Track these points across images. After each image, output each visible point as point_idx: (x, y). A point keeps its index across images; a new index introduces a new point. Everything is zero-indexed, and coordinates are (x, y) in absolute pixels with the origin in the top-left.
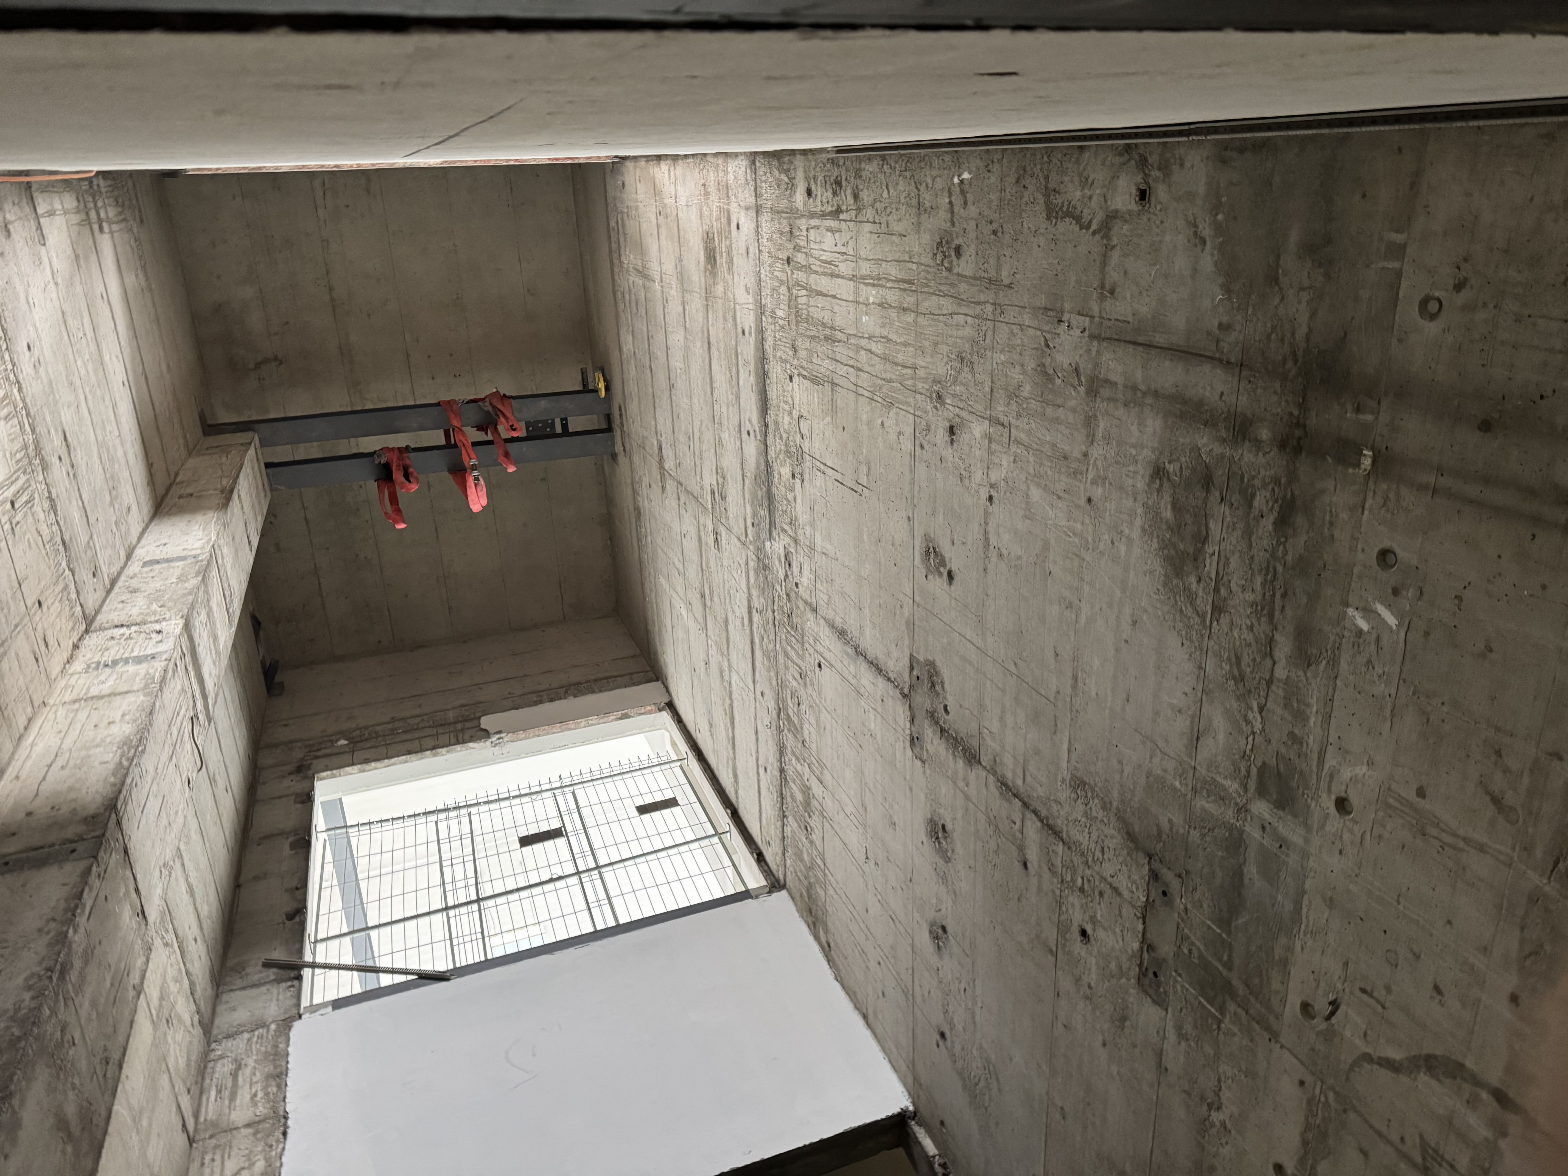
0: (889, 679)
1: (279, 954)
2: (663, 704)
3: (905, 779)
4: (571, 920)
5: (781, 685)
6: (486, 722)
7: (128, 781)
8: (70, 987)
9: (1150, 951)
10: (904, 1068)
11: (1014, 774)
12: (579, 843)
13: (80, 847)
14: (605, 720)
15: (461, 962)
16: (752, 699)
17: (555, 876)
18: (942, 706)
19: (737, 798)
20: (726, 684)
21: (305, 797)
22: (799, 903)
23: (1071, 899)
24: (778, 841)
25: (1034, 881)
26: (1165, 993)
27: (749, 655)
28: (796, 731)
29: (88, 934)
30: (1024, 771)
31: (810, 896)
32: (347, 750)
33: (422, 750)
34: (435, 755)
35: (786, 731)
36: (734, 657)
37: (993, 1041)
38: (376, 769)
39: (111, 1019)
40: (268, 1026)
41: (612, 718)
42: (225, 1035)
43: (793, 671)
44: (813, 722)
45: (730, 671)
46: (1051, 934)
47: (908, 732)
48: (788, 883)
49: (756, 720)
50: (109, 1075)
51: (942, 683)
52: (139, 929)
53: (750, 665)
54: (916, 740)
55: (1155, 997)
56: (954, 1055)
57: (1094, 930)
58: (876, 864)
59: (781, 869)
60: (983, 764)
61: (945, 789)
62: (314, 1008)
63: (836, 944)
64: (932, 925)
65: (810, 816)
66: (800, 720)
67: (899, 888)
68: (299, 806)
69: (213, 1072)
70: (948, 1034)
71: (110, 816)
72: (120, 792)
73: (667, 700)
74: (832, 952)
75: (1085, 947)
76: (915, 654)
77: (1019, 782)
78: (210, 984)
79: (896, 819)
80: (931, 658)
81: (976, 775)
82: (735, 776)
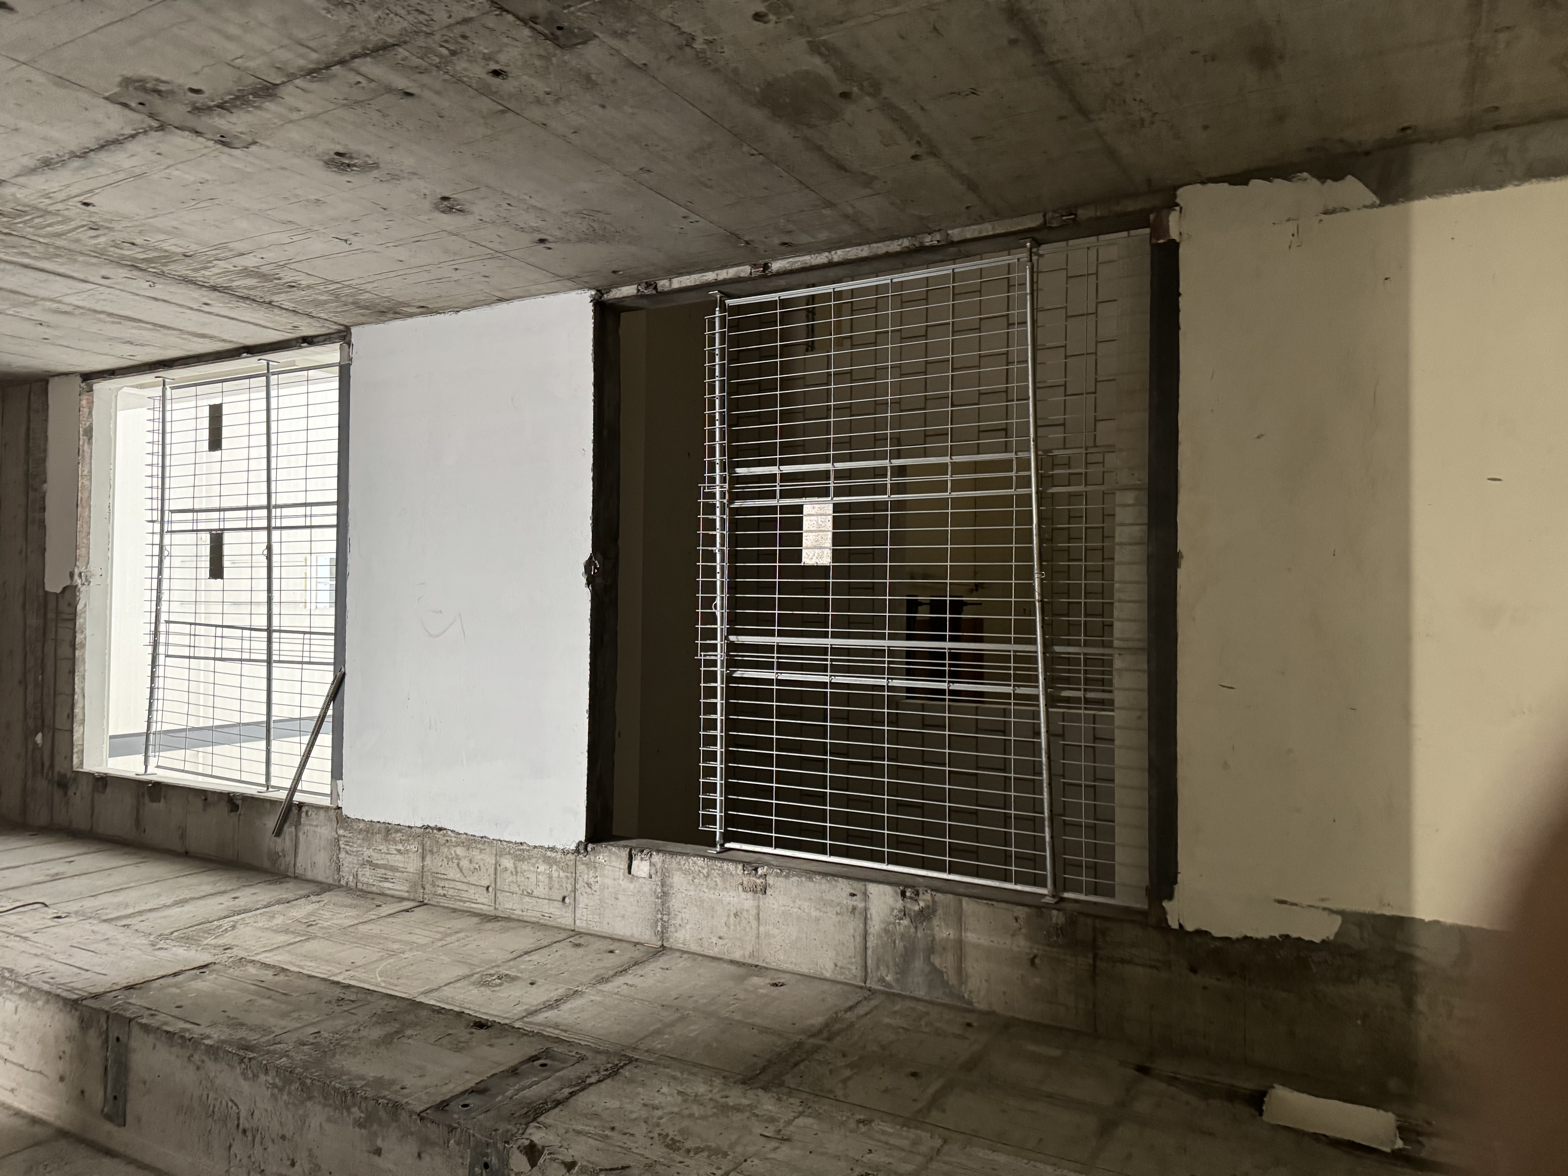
0: (133, 136)
1: (271, 822)
2: (83, 385)
3: (269, 169)
4: (317, 547)
5: (100, 254)
6: (53, 585)
7: (46, 987)
8: (263, 1040)
9: (538, 21)
10: (557, 284)
11: (302, 56)
12: (234, 520)
13: (114, 1033)
14: (87, 455)
15: (330, 657)
16: (109, 290)
17: (266, 552)
18: (190, 94)
19: (231, 342)
20: (77, 312)
21: (100, 783)
22: (370, 320)
23: (458, 68)
24: (296, 318)
25: (427, 94)
26: (580, 29)
27: (44, 276)
28: (168, 258)
29: (213, 1025)
30: (303, 45)
31: (366, 308)
32: (50, 734)
33: (73, 660)
34: (83, 646)
35: (165, 269)
36: (42, 293)
37: (564, 200)
38: (84, 707)
39: (303, 998)
40: (339, 836)
41: (86, 447)
42: (336, 873)
43: (85, 236)
44: (163, 237)
45: (59, 302)
46: (485, 104)
47: (211, 143)
48: (344, 323)
49: (138, 295)
50: (353, 998)
51: (157, 80)
52: (218, 971)
53: (58, 278)
54: (223, 139)
55: (580, 41)
56: (563, 238)
57: (497, 62)
58: (355, 234)
59: (327, 324)
60: (278, 82)
61: (295, 134)
62: (334, 794)
63: (423, 300)
64: (436, 207)
65: (279, 279)
66: (155, 249)
67: (388, 223)
68: (108, 790)
69: (367, 884)
70: (544, 237)
71: (86, 1006)
72: (58, 996)
73: (79, 379)
74: (430, 306)
75: (510, 79)
76: (107, 94)
77: (314, 56)
78: (282, 885)
79: (313, 197)
80: (118, 79)
81: (290, 95)
82: (203, 336)
